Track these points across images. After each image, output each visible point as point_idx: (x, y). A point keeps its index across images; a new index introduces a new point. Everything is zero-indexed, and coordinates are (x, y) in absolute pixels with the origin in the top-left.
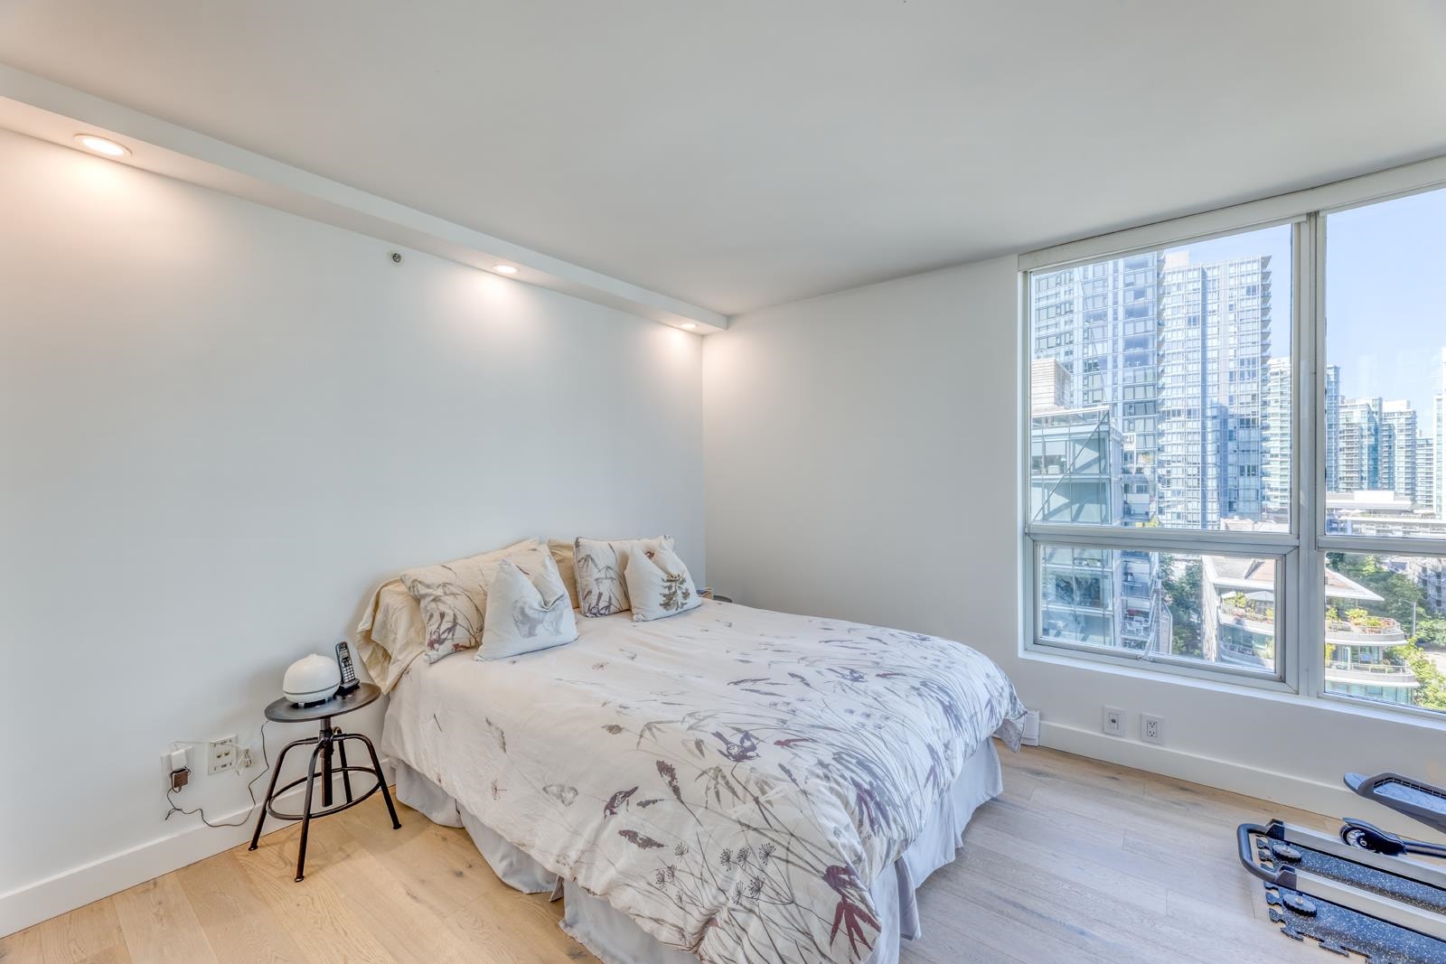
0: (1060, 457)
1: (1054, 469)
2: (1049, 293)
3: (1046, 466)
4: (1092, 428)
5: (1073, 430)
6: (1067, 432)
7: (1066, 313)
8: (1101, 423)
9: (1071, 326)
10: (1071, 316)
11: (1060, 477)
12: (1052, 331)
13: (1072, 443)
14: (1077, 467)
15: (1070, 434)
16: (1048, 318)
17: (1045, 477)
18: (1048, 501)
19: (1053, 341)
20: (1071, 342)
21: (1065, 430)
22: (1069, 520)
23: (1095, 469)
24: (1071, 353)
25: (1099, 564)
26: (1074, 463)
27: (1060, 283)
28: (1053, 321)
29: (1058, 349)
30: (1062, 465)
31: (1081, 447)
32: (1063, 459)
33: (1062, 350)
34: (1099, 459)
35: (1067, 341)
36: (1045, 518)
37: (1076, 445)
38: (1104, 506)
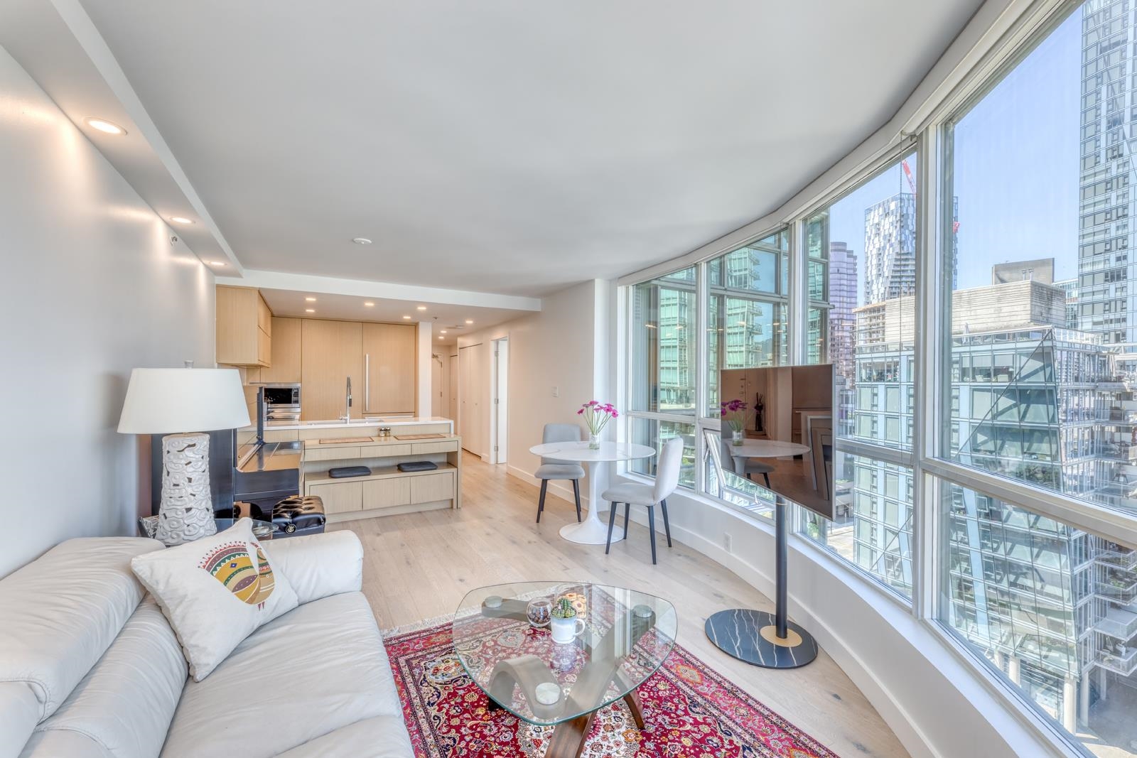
0: (1008, 368)
1: (1003, 378)
2: (1097, 199)
3: (995, 375)
4: (1036, 344)
5: (1019, 345)
6: (1014, 347)
7: (1118, 218)
8: (1045, 339)
9: (1126, 231)
10: (1125, 220)
11: (1008, 384)
12: (1100, 237)
13: (1018, 356)
14: (1022, 376)
15: (1016, 349)
16: (1095, 225)
17: (993, 384)
18: (996, 403)
19: (1100, 248)
20: (1124, 247)
21: (1012, 346)
22: (1018, 420)
23: (1040, 378)
24: (1125, 257)
25: (1048, 459)
26: (1019, 373)
27: (1111, 188)
28: (1102, 227)
29: (1107, 255)
30: (1010, 374)
31: (1027, 359)
32: (1011, 370)
33: (1113, 256)
34: (1043, 368)
35: (1120, 246)
36: (994, 417)
37: (1022, 357)
38: (1051, 407)
